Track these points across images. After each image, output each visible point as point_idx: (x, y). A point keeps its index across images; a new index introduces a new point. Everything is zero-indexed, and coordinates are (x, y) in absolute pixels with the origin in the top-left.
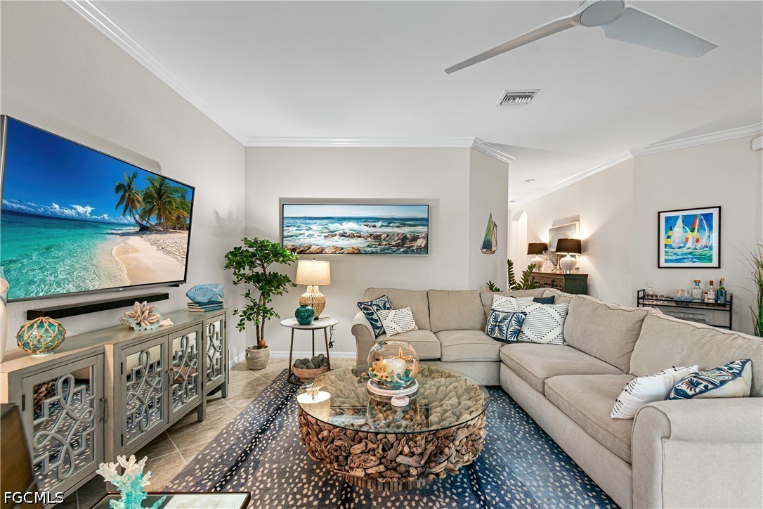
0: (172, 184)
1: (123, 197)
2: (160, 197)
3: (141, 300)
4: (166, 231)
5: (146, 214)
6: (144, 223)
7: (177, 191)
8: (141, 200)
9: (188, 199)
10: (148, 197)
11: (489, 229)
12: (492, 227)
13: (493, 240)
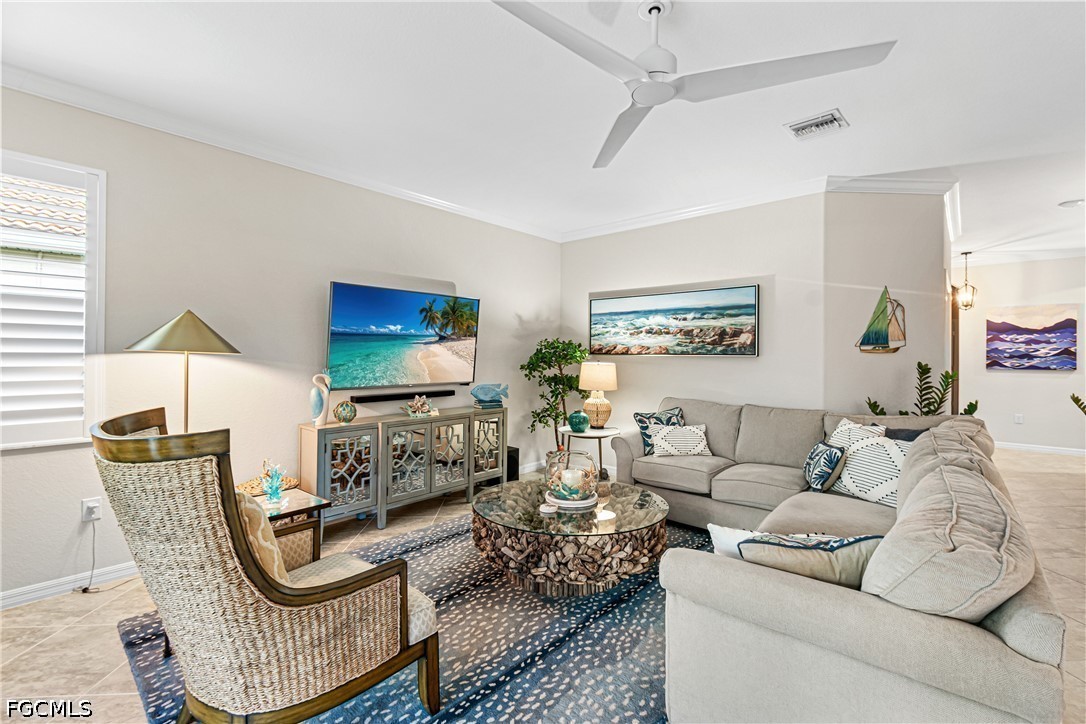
0: (463, 301)
1: (425, 317)
2: (454, 313)
3: (420, 395)
4: (459, 339)
5: (444, 327)
6: (442, 334)
7: (467, 305)
8: (439, 316)
9: (475, 310)
10: (445, 314)
11: (880, 312)
12: (889, 309)
13: (893, 330)
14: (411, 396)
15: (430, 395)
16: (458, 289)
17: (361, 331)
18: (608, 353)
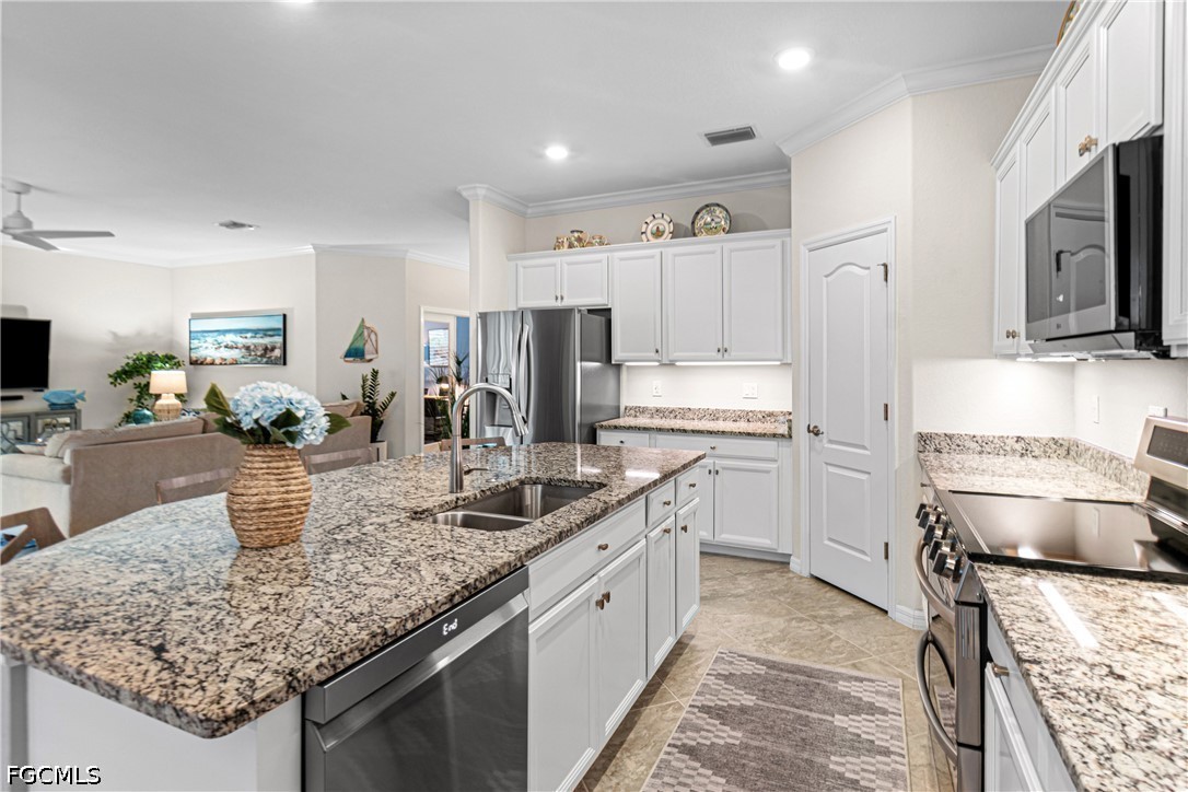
9: (45, 330)
11: (359, 335)
12: (366, 333)
13: (368, 348)
18: (202, 364)
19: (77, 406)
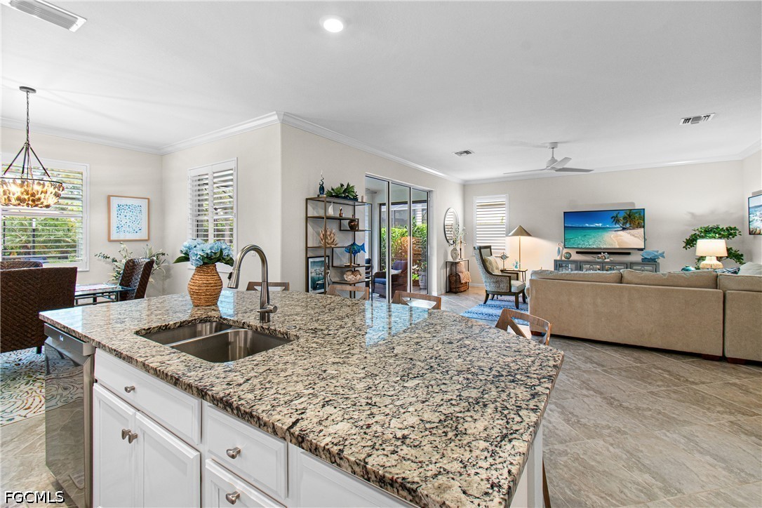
0: (635, 211)
1: (614, 220)
2: (630, 217)
4: (634, 229)
5: (625, 224)
6: (624, 227)
7: (637, 213)
8: (622, 219)
9: (642, 214)
10: (624, 218)
14: (600, 253)
15: (609, 253)
16: (636, 205)
17: (581, 226)
19: (658, 261)
